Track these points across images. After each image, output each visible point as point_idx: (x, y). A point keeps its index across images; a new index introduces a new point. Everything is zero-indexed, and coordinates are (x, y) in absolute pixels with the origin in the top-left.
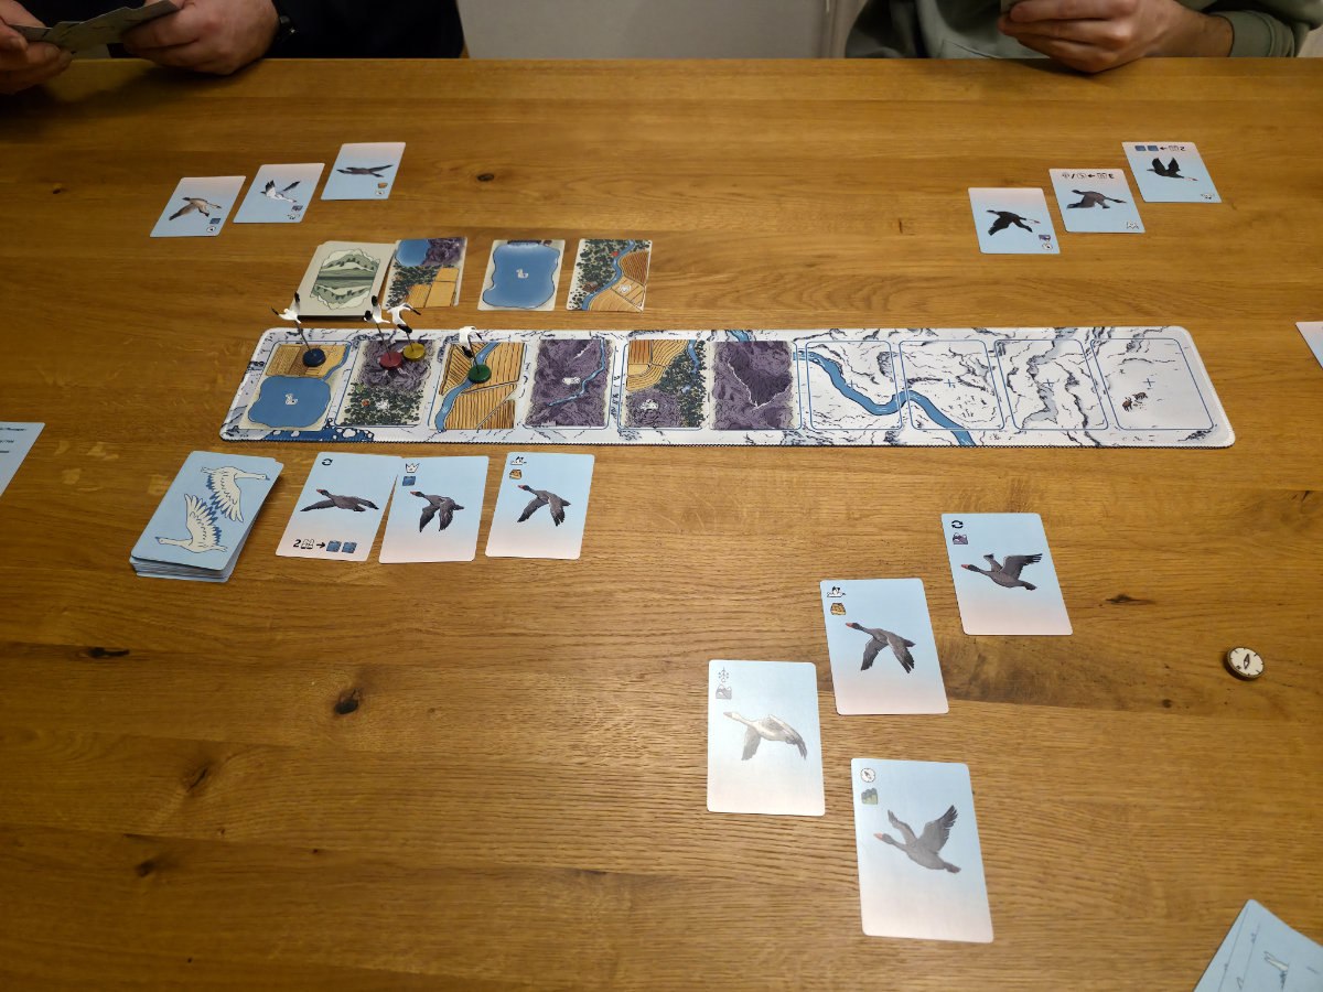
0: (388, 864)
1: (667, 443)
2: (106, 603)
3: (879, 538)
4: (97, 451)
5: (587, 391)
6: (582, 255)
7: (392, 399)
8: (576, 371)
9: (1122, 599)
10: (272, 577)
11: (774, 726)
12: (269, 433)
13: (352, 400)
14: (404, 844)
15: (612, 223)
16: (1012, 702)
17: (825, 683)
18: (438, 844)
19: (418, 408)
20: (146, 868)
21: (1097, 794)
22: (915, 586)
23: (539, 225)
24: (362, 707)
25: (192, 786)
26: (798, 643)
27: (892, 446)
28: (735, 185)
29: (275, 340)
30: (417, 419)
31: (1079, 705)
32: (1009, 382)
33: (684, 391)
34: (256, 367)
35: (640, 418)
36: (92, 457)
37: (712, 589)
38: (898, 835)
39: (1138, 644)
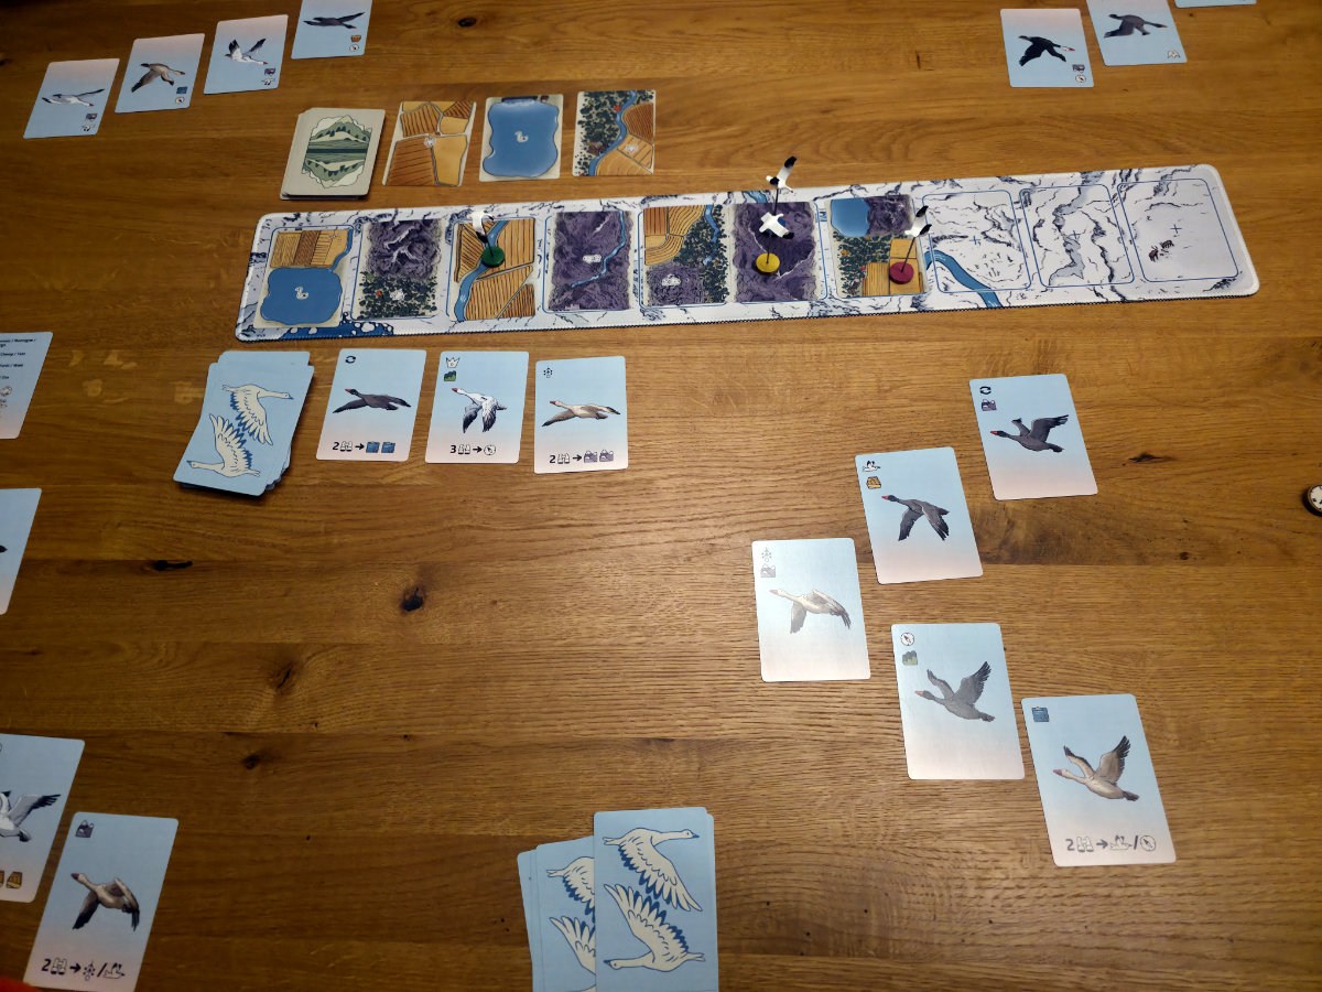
0: (474, 744)
1: (691, 321)
2: (158, 516)
3: (909, 409)
4: (113, 360)
5: (609, 270)
6: (582, 111)
7: (406, 287)
8: (596, 248)
9: (1145, 458)
10: (317, 482)
11: (818, 600)
12: (285, 331)
13: (364, 291)
14: (486, 726)
15: (610, 71)
16: (1040, 563)
17: (865, 556)
18: (517, 723)
19: (433, 296)
20: (251, 762)
21: (1121, 643)
22: (947, 455)
23: (533, 77)
24: (427, 603)
25: (280, 686)
26: (835, 519)
27: (919, 311)
28: (738, 19)
29: (272, 227)
30: (435, 308)
31: (1102, 562)
32: (1035, 235)
33: (705, 263)
34: (258, 259)
35: (662, 296)
36: (107, 366)
37: (749, 471)
38: (937, 692)
39: (1159, 501)
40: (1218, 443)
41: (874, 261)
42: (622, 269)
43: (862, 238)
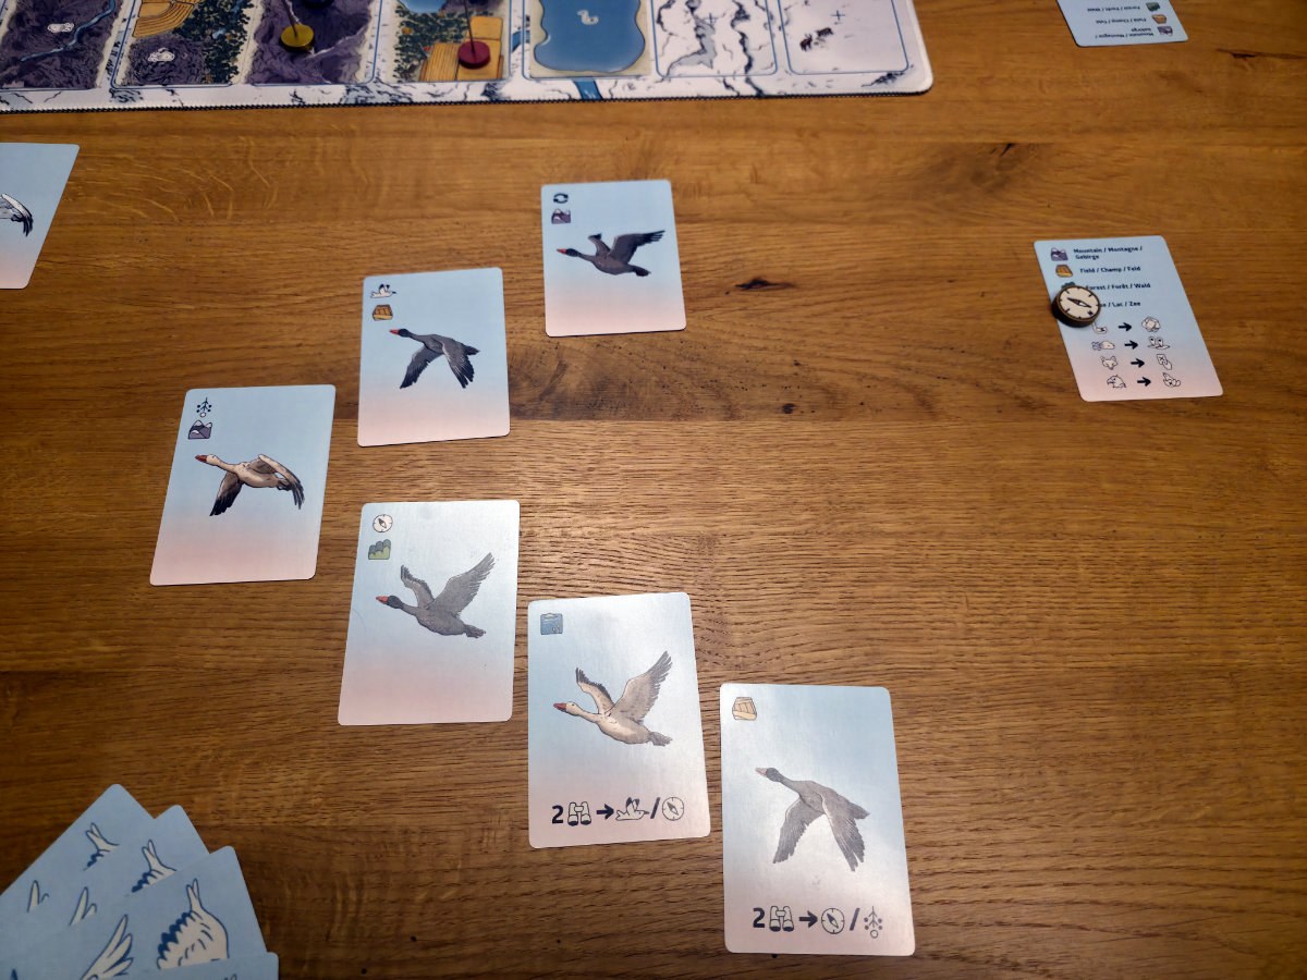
1: (178, 105)
5: (80, 41)
8: (70, 14)
9: (757, 284)
11: (264, 469)
16: (592, 417)
17: (346, 410)
27: (491, 101)
31: (677, 417)
32: (660, 17)
33: (215, 36)
35: (145, 73)
39: (767, 338)
40: (855, 267)
41: (444, 40)
42: (99, 41)
43: (434, 14)
